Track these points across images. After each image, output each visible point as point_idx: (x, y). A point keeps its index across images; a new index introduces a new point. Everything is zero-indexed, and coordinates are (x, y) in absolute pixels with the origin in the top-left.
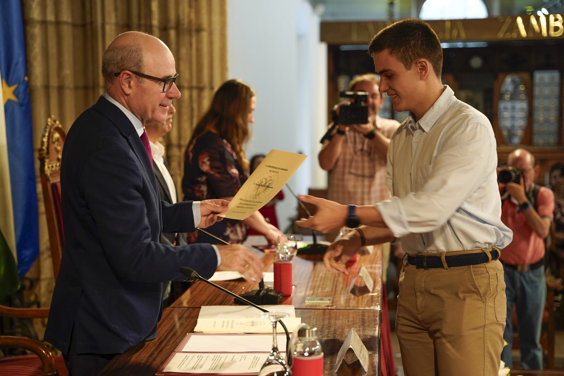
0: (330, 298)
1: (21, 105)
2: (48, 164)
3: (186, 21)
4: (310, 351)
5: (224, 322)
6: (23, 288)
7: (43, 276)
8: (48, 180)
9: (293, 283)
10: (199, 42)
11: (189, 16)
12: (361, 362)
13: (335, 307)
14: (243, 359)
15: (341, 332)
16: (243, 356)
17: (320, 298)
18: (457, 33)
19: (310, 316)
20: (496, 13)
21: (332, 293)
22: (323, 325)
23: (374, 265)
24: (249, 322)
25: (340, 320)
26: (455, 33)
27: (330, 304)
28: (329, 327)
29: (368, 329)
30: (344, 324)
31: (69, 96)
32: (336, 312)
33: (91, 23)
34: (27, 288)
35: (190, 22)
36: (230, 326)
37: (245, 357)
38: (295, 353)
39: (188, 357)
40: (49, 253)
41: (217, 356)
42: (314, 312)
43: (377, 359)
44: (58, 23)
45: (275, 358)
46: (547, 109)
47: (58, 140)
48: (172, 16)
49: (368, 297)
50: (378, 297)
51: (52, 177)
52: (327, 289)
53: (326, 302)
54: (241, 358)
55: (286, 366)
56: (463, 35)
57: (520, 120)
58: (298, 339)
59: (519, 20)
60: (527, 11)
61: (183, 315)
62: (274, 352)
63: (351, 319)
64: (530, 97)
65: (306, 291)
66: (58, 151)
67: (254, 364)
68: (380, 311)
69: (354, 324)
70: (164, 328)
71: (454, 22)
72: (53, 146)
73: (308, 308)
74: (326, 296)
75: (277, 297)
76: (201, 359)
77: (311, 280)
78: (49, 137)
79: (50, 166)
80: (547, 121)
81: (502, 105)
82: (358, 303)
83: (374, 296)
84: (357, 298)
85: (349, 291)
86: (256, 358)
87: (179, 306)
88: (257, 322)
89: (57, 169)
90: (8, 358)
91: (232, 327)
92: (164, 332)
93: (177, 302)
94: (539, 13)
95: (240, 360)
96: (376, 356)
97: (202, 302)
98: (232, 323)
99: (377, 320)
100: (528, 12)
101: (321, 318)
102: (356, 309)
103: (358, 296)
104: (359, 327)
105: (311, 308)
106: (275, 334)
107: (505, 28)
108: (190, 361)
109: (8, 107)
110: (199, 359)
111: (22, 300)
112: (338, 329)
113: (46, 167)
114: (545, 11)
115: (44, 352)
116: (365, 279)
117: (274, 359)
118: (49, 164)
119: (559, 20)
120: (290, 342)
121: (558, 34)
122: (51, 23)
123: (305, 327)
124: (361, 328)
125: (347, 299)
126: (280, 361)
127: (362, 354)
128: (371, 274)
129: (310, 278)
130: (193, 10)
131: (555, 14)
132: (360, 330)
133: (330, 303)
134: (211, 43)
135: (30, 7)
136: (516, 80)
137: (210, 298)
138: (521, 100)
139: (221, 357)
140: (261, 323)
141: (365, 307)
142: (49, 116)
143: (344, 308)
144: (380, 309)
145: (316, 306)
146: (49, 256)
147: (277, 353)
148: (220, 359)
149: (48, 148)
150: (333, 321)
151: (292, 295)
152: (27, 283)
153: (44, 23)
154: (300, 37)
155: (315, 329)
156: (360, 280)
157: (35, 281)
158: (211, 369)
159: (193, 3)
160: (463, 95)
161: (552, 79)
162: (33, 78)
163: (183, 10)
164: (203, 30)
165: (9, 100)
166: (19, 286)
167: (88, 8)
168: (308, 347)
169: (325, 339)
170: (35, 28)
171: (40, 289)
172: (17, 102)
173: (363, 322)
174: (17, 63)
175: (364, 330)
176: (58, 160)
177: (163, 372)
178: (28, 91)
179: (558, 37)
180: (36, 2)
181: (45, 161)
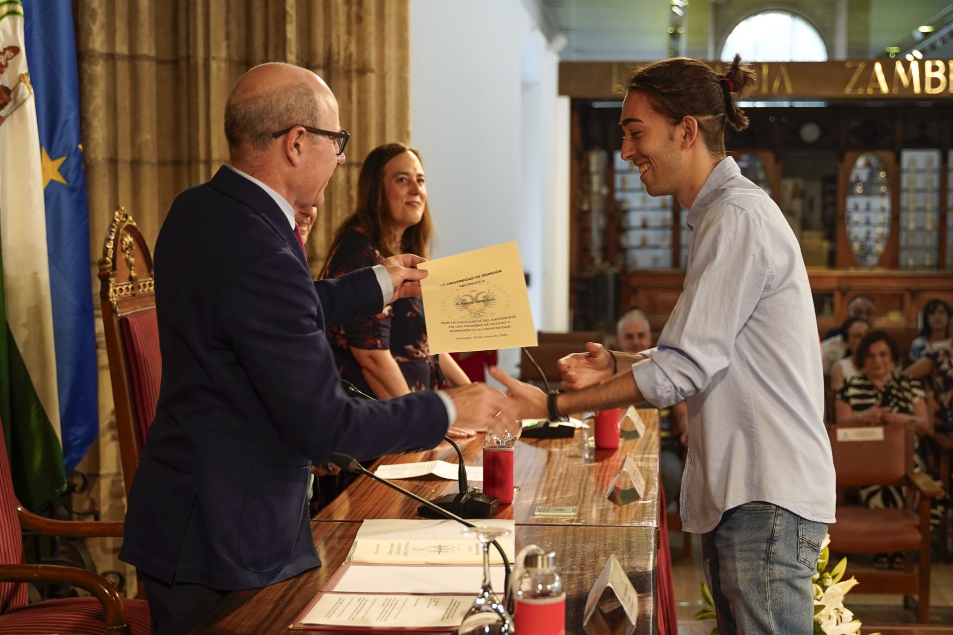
0: (575, 507)
1: (72, 190)
2: (114, 286)
3: (342, 55)
4: (544, 590)
5: (392, 545)
6: (72, 489)
7: (103, 471)
8: (114, 311)
9: (515, 484)
10: (362, 90)
11: (347, 48)
12: (626, 609)
13: (584, 523)
14: (433, 604)
15: (593, 562)
16: (433, 600)
17: (558, 508)
18: (779, 84)
19: (543, 537)
20: (841, 55)
21: (578, 501)
22: (564, 551)
23: (646, 456)
24: (433, 547)
25: (591, 543)
26: (776, 85)
27: (576, 518)
28: (573, 553)
29: (637, 557)
30: (597, 549)
31: (149, 177)
32: (585, 531)
33: (188, 57)
34: (77, 489)
35: (349, 57)
36: (402, 552)
37: (437, 600)
38: (520, 593)
39: (343, 600)
40: (115, 432)
41: (391, 599)
42: (549, 530)
43: (652, 605)
44: (133, 58)
45: (486, 602)
46: (922, 210)
47: (130, 246)
48: (320, 47)
49: (638, 506)
50: (653, 506)
51: (120, 308)
52: (570, 494)
53: (568, 514)
54: (430, 602)
55: (504, 615)
56: (789, 89)
57: (879, 227)
58: (524, 571)
59: (878, 67)
61: (334, 533)
62: (484, 591)
63: (609, 542)
64: (895, 190)
65: (536, 496)
66: (130, 265)
67: (450, 613)
68: (657, 528)
69: (613, 550)
71: (774, 66)
72: (121, 257)
73: (539, 523)
74: (568, 505)
75: (490, 505)
76: (364, 604)
77: (545, 478)
78: (116, 240)
79: (117, 289)
80: (921, 229)
81: (851, 202)
82: (620, 516)
83: (647, 505)
84: (618, 508)
85: (607, 497)
86: (453, 603)
87: (328, 519)
88: (447, 547)
89: (129, 294)
90: (48, 601)
91: (406, 554)
93: (324, 511)
94: (909, 57)
95: (428, 606)
96: (650, 600)
97: (365, 513)
98: (406, 548)
99: (651, 542)
100: (892, 55)
101: (560, 540)
102: (617, 525)
103: (620, 505)
104: (622, 555)
105: (544, 524)
106: (486, 564)
107: (855, 79)
108: (347, 606)
109: (50, 192)
110: (360, 605)
111: (69, 508)
112: (588, 558)
113: (111, 290)
114: (918, 54)
115: (106, 591)
116: (632, 478)
117: (485, 604)
118: (116, 286)
119: (939, 69)
120: (510, 576)
121: (939, 90)
122: (123, 57)
123: (537, 552)
124: (625, 556)
125: (602, 510)
126: (494, 606)
127: (627, 596)
128: (641, 468)
129: (542, 476)
130: (354, 39)
131: (933, 59)
132: (623, 559)
133: (574, 516)
134: (382, 92)
135: (89, 33)
136: (872, 162)
138: (880, 194)
139: (397, 601)
140: (453, 548)
141: (631, 522)
142: (118, 209)
143: (598, 525)
145: (552, 520)
146: (113, 438)
147: (489, 594)
148: (396, 604)
149: (114, 260)
150: (579, 545)
151: (513, 502)
152: (78, 481)
153: (111, 57)
154: (526, 87)
155: (552, 555)
156: (623, 480)
157: (92, 478)
158: (380, 619)
159: (354, 28)
160: (789, 185)
161: (929, 162)
162: (92, 146)
163: (338, 37)
164: (372, 71)
165: (52, 182)
166: (66, 486)
167: (182, 33)
168: (541, 583)
169: (567, 573)
170: (96, 65)
171: (99, 491)
172: (65, 185)
173: (629, 545)
174: (66, 122)
175: (631, 558)
176: (131, 279)
177: (302, 624)
178: (83, 167)
179: (938, 94)
180: (98, 23)
181: (110, 282)
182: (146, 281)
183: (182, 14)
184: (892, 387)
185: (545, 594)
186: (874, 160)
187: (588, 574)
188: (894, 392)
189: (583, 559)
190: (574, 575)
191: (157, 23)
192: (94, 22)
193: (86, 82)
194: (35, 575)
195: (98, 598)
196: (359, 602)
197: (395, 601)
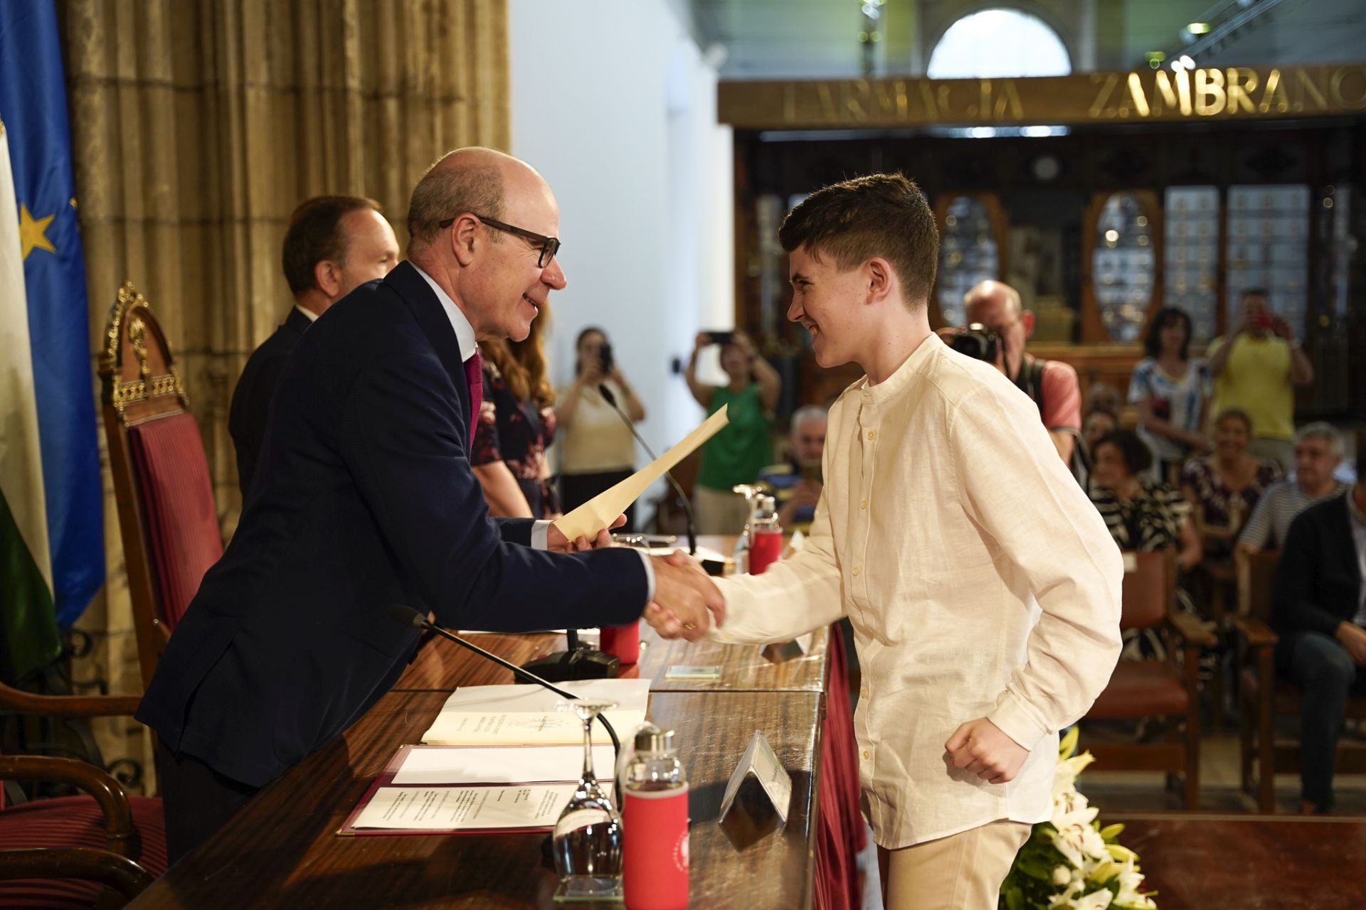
0: (717, 667)
1: (63, 260)
2: (119, 386)
3: (421, 79)
4: (660, 779)
6: (69, 652)
7: (113, 627)
8: (120, 420)
9: (641, 637)
10: (449, 124)
11: (427, 70)
12: (775, 800)
13: (729, 687)
14: (522, 797)
15: (736, 739)
16: (522, 792)
17: (697, 668)
18: (1005, 106)
20: (1087, 65)
21: (723, 658)
22: (700, 725)
25: (736, 714)
26: (1001, 107)
27: (718, 681)
28: (711, 728)
29: (795, 732)
31: (169, 241)
32: (730, 698)
33: (216, 84)
34: (77, 651)
35: (430, 82)
36: (493, 727)
37: (527, 792)
39: (405, 795)
40: (125, 577)
41: (468, 792)
42: (684, 698)
44: (143, 84)
45: (588, 795)
46: (1191, 267)
47: (141, 334)
48: (391, 70)
50: (820, 664)
51: (128, 415)
52: (714, 649)
53: (711, 676)
54: (519, 795)
56: (1018, 111)
57: (1137, 290)
58: (635, 754)
59: (1134, 81)
60: (1152, 61)
61: (404, 707)
62: (586, 782)
63: (759, 711)
64: (1158, 241)
65: (669, 653)
66: (141, 359)
68: (822, 693)
69: (764, 723)
70: (362, 735)
71: (998, 83)
72: (129, 349)
73: (670, 688)
74: (710, 664)
75: (607, 664)
76: (433, 800)
78: (121, 328)
79: (124, 390)
80: (1192, 292)
81: (1101, 258)
82: (776, 676)
83: (812, 663)
84: (775, 667)
85: (761, 654)
86: (549, 794)
88: (552, 721)
89: (140, 397)
90: (37, 802)
91: (499, 732)
92: (361, 743)
94: (1175, 66)
95: (517, 799)
98: (500, 723)
99: (814, 713)
100: (1153, 63)
101: (697, 711)
102: (772, 689)
103: (778, 663)
104: (776, 729)
105: (677, 690)
106: (589, 743)
107: (1104, 96)
108: (411, 803)
109: (33, 265)
110: (428, 800)
111: (67, 678)
112: (731, 734)
113: (116, 392)
114: (1187, 61)
115: (107, 789)
117: (587, 798)
118: (122, 386)
119: (1215, 81)
120: (621, 758)
121: (1215, 109)
122: (128, 83)
123: (650, 731)
124: (778, 732)
125: (758, 670)
126: (600, 801)
127: (776, 784)
130: (436, 57)
131: (1207, 67)
132: (776, 735)
133: (717, 678)
135: (82, 50)
136: (1129, 206)
137: (463, 671)
138: (1139, 248)
139: (476, 795)
140: (561, 721)
141: (790, 686)
142: (123, 285)
144: (822, 691)
145: (688, 684)
146: (125, 585)
147: (592, 785)
148: (474, 798)
149: (119, 352)
150: (721, 717)
151: (639, 662)
152: (78, 642)
153: (113, 83)
154: (673, 114)
155: (670, 734)
157: (98, 636)
158: (455, 819)
159: (437, 43)
160: (1019, 238)
161: (1203, 203)
162: (90, 201)
163: (415, 56)
164: (459, 99)
165: (35, 251)
166: (59, 649)
167: (208, 51)
168: (657, 771)
169: (704, 753)
170: (93, 93)
171: (106, 654)
172: (51, 253)
173: (785, 719)
174: (53, 170)
175: (786, 734)
176: (142, 377)
177: (353, 828)
178: (78, 229)
179: (1215, 115)
180: (93, 38)
181: (114, 381)
182: (162, 378)
183: (207, 27)
184: (1142, 502)
185: (662, 785)
186: (1132, 204)
187: (730, 756)
188: (1146, 508)
189: (725, 737)
190: (711, 756)
191: (173, 37)
192: (89, 37)
193: (79, 116)
194: (11, 770)
195: (95, 796)
196: (427, 798)
197: (473, 795)
